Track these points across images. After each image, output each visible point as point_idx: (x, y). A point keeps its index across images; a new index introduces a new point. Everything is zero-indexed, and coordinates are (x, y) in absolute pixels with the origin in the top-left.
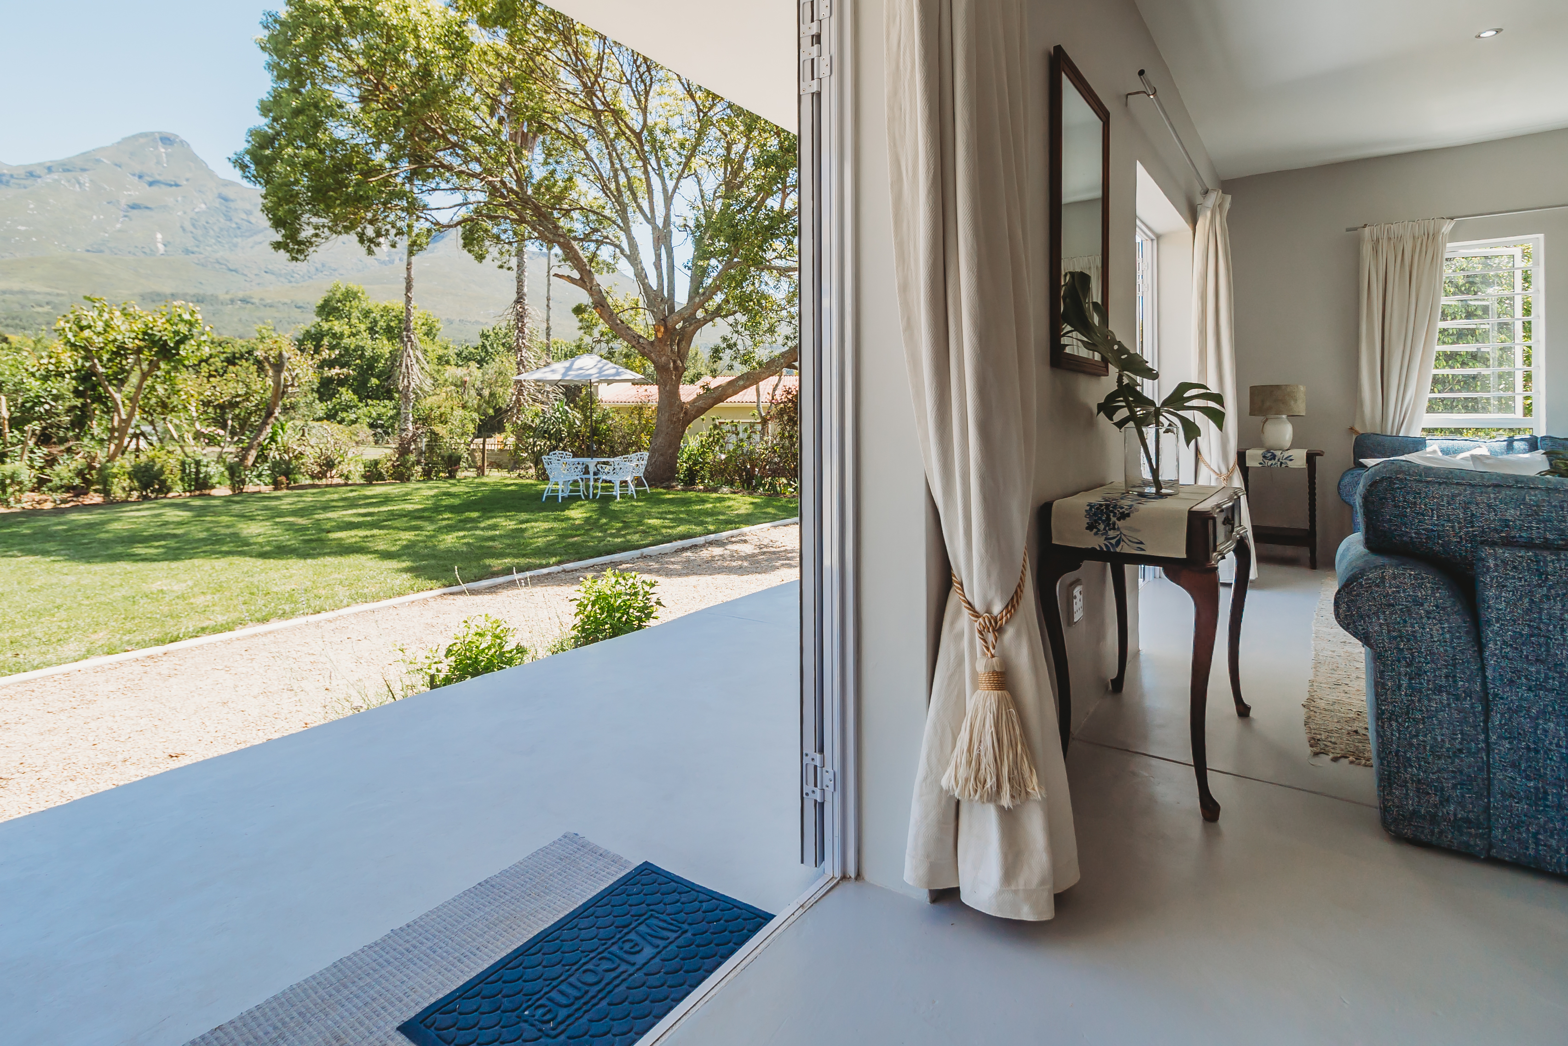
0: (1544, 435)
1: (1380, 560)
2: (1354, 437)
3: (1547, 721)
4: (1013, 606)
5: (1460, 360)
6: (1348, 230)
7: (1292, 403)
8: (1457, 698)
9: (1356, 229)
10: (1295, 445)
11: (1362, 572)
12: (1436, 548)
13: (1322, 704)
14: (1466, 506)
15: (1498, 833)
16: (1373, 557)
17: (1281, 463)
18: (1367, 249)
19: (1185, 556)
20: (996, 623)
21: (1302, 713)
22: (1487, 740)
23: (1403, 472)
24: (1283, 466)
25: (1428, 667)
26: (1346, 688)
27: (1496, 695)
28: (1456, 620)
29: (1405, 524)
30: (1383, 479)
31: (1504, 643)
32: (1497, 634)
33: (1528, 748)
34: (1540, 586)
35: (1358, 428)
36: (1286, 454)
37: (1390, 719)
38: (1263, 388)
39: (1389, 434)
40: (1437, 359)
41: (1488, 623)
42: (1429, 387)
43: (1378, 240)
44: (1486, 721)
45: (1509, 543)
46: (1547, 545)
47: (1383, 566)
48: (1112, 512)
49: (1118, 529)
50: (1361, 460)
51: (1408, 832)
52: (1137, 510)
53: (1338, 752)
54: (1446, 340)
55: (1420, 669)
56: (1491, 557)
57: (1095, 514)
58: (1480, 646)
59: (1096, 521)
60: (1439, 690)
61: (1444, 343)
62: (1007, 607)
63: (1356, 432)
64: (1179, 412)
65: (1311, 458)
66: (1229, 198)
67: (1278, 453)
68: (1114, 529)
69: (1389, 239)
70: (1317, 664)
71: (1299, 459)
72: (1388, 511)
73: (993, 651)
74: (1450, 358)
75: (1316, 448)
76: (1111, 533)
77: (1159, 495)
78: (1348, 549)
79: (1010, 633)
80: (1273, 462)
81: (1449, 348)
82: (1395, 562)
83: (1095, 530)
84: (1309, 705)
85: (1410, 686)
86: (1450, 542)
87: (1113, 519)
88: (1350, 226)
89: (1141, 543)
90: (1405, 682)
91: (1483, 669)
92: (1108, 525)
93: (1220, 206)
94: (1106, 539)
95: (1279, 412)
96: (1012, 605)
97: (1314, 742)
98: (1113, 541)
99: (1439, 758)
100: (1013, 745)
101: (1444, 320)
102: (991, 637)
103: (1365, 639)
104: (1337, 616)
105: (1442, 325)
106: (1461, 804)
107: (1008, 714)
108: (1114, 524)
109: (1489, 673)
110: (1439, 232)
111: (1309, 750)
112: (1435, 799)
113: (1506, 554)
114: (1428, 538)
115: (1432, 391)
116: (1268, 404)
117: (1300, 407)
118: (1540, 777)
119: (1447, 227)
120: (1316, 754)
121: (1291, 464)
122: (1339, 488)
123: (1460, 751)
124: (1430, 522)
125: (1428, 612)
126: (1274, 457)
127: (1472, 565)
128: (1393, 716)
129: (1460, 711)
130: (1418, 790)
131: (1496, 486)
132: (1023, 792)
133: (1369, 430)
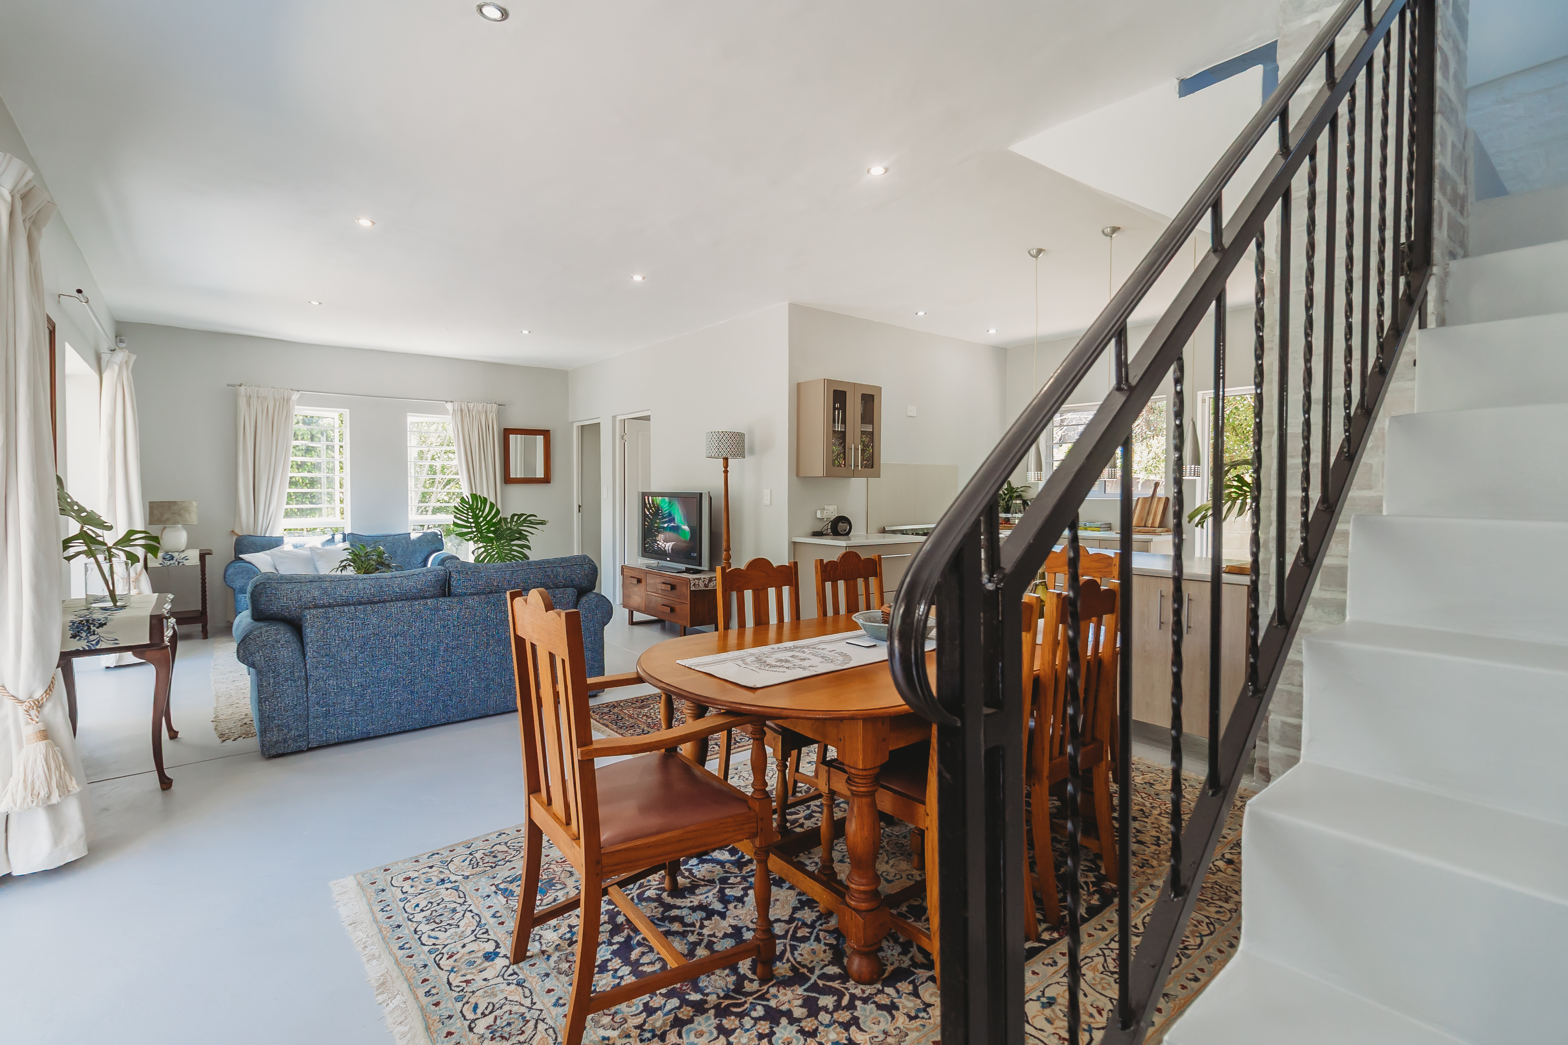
0: (350, 532)
1: (261, 624)
2: (235, 538)
3: (329, 680)
4: (51, 690)
5: (307, 469)
6: (228, 385)
7: (187, 515)
8: (295, 681)
9: (234, 386)
10: (189, 546)
11: (251, 632)
12: (286, 614)
13: (222, 717)
14: (298, 593)
15: (311, 736)
16: (256, 623)
17: (179, 562)
18: (242, 402)
19: (149, 642)
20: (39, 702)
21: (213, 725)
22: (307, 697)
23: (270, 579)
24: (180, 564)
25: (282, 671)
26: (237, 705)
27: (311, 675)
28: (294, 646)
29: (271, 605)
30: (260, 584)
31: (314, 651)
32: (311, 648)
33: (323, 694)
34: (327, 623)
35: (237, 531)
36: (183, 555)
37: (265, 701)
38: (161, 504)
39: (259, 535)
40: (292, 467)
41: (307, 644)
42: (285, 500)
43: (250, 397)
44: (307, 688)
45: (316, 607)
46: (330, 606)
47: (261, 627)
48: (91, 624)
49: (98, 634)
50: (240, 556)
51: (273, 752)
52: (112, 620)
53: (236, 736)
54: (298, 453)
55: (278, 673)
56: (308, 615)
57: (77, 627)
58: (304, 655)
59: (79, 632)
60: (287, 680)
61: (296, 455)
62: (46, 691)
63: (236, 534)
64: (125, 549)
65: (202, 557)
66: (134, 357)
67: (175, 555)
68: (94, 634)
69: (258, 397)
70: (218, 697)
71: (193, 557)
72: (263, 599)
73: (37, 720)
74: (300, 466)
75: (206, 547)
76: (92, 638)
77: (118, 608)
78: (241, 621)
79: (48, 708)
80: (172, 562)
81: (299, 459)
82: (267, 624)
83: (78, 638)
84: (216, 721)
85: (274, 682)
86: (291, 610)
87: (93, 628)
88: (229, 383)
89: (116, 640)
90: (272, 681)
91: (305, 665)
92: (89, 632)
93: (127, 363)
94: (88, 642)
95: (176, 523)
96: (49, 690)
97: (221, 736)
98: (94, 643)
99: (287, 711)
100: (58, 768)
101: (297, 439)
102: (33, 713)
103: (251, 665)
104: (238, 657)
105: (295, 443)
106: (297, 729)
107: (54, 752)
108: (94, 631)
109: (308, 667)
110: (290, 399)
111: (220, 740)
112: (286, 731)
113: (313, 612)
114: (282, 610)
115: (288, 503)
116: (166, 516)
117: (193, 518)
118: (328, 705)
119: (295, 396)
120: (224, 741)
121: (187, 563)
122: (225, 577)
123: (296, 705)
124: (284, 601)
125: (282, 645)
126: (172, 558)
127: (301, 620)
128: (266, 699)
129: (296, 687)
130: (278, 730)
131: (311, 581)
132: (66, 791)
133: (245, 533)
